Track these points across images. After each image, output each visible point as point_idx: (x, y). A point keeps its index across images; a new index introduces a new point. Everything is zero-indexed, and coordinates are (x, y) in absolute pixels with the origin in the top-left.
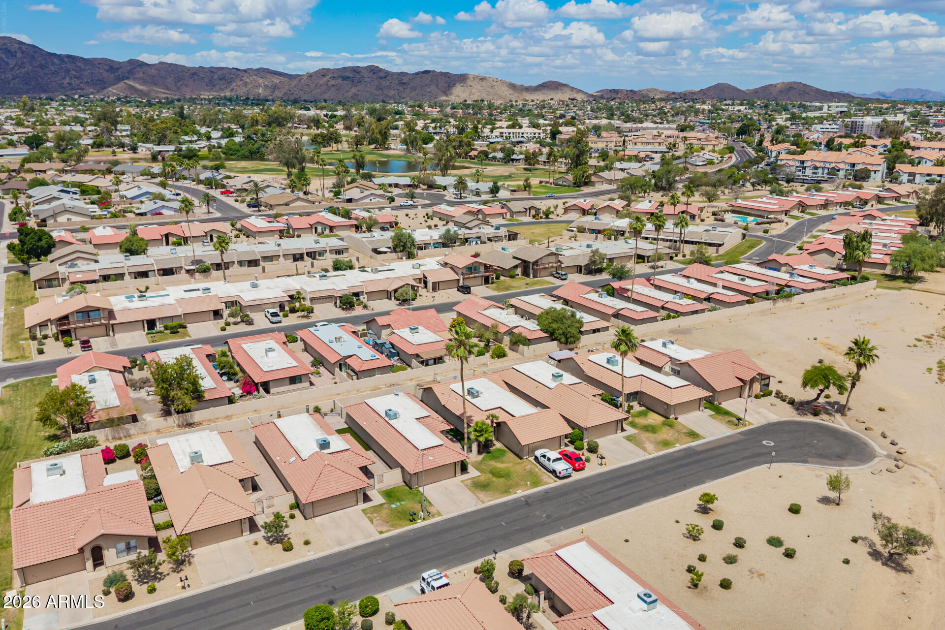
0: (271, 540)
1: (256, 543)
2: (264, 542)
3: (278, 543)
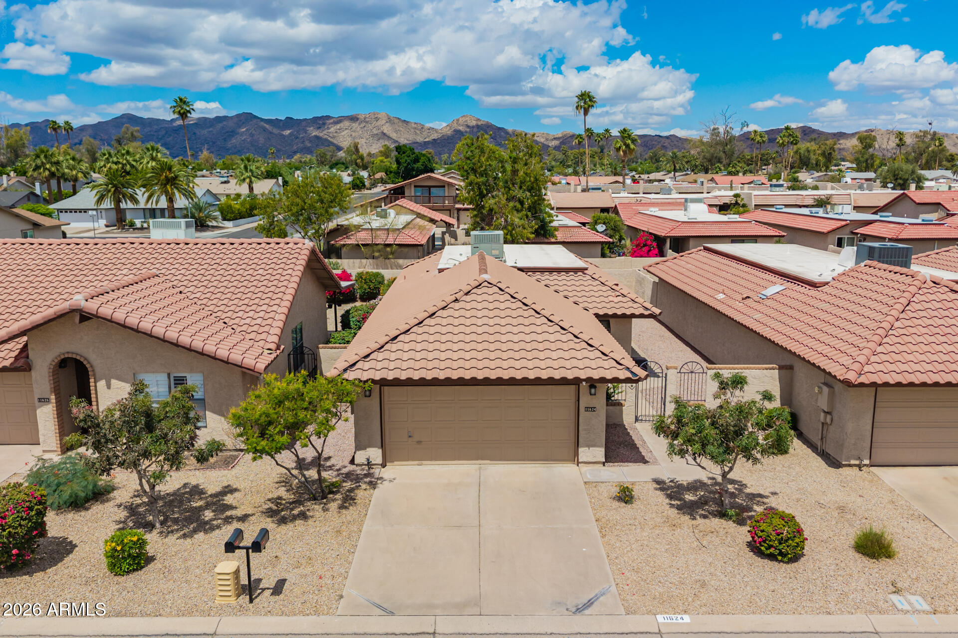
0: (689, 497)
1: (625, 496)
2: (661, 499)
3: (722, 515)
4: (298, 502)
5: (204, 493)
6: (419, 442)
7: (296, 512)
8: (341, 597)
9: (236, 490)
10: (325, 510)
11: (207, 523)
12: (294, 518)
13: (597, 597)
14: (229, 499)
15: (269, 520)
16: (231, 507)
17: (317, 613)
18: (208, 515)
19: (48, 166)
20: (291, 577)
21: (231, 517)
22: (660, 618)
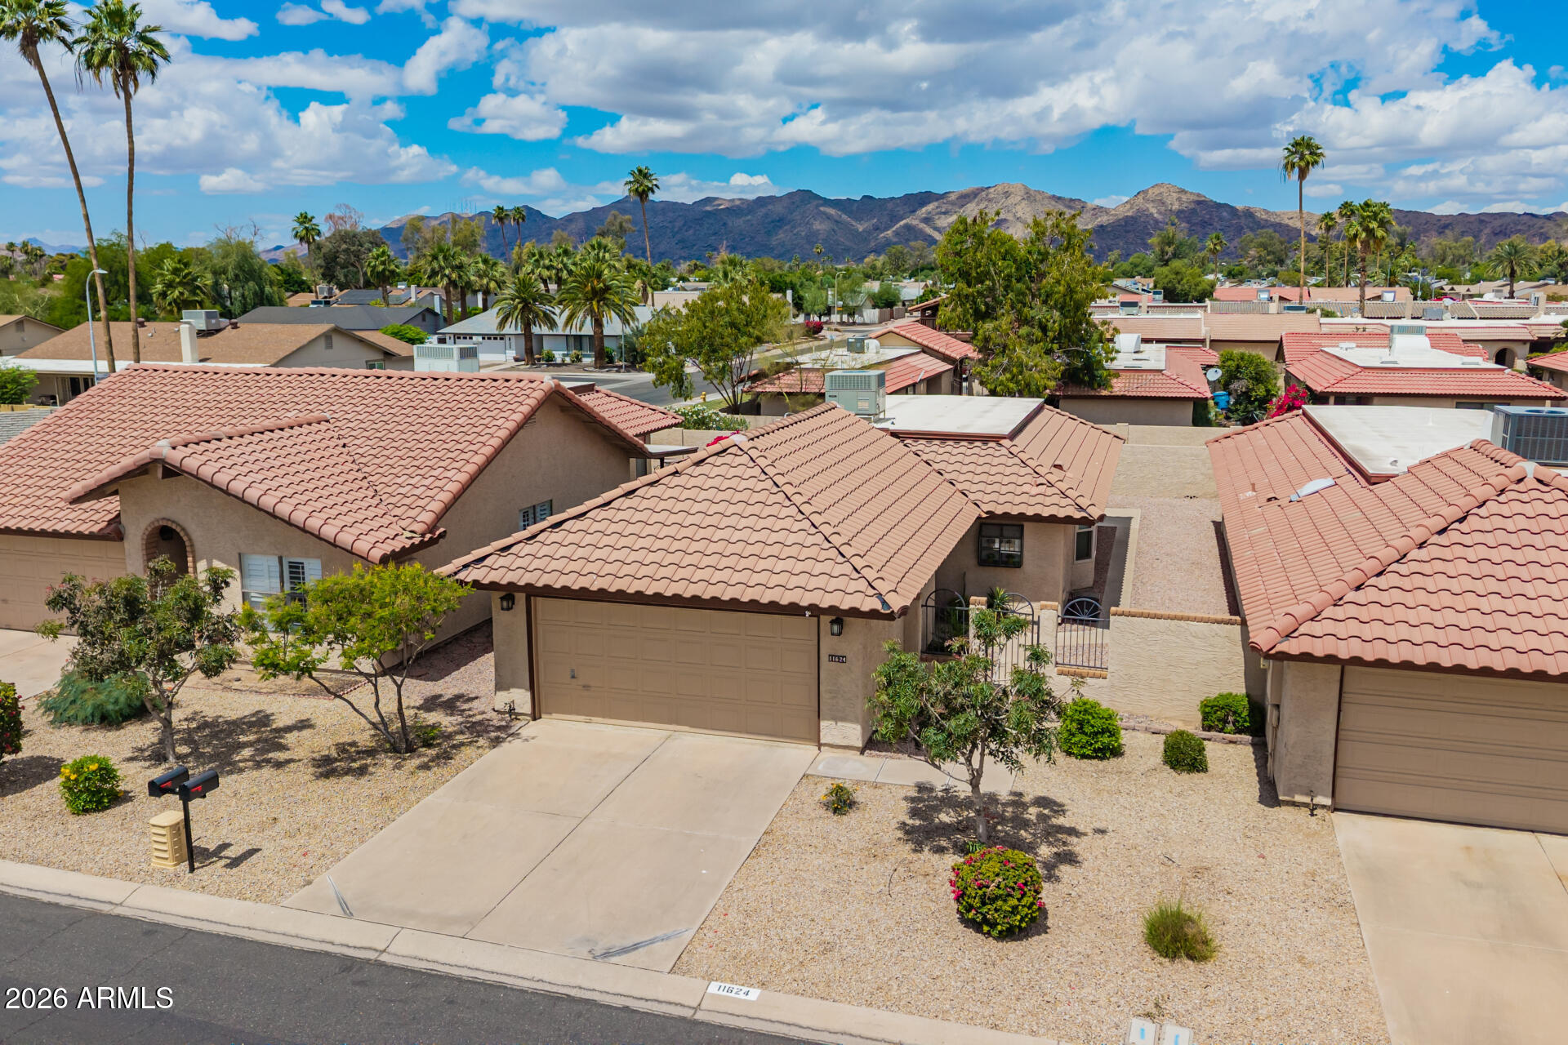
4: (371, 752)
5: (266, 725)
6: (586, 687)
7: (355, 765)
8: (309, 883)
9: (311, 726)
10: (398, 767)
11: (234, 764)
12: (348, 772)
13: (652, 942)
14: (290, 738)
15: (311, 770)
16: (284, 748)
17: (258, 898)
18: (247, 752)
19: (447, 272)
20: (268, 848)
21: (268, 761)
22: (713, 988)
